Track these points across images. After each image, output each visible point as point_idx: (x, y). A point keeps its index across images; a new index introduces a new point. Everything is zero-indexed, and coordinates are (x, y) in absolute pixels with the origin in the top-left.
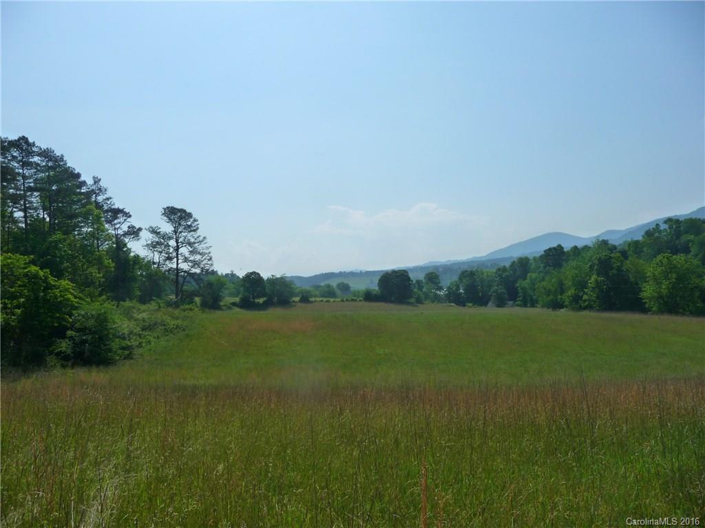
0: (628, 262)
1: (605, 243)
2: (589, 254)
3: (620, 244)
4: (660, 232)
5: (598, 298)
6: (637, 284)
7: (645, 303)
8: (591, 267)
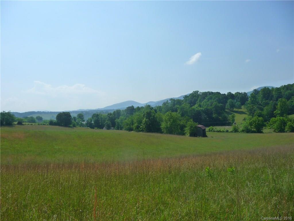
0: (157, 114)
1: (149, 106)
2: (144, 110)
3: (154, 107)
4: (168, 103)
5: (145, 127)
6: (160, 123)
7: (162, 130)
8: (144, 115)
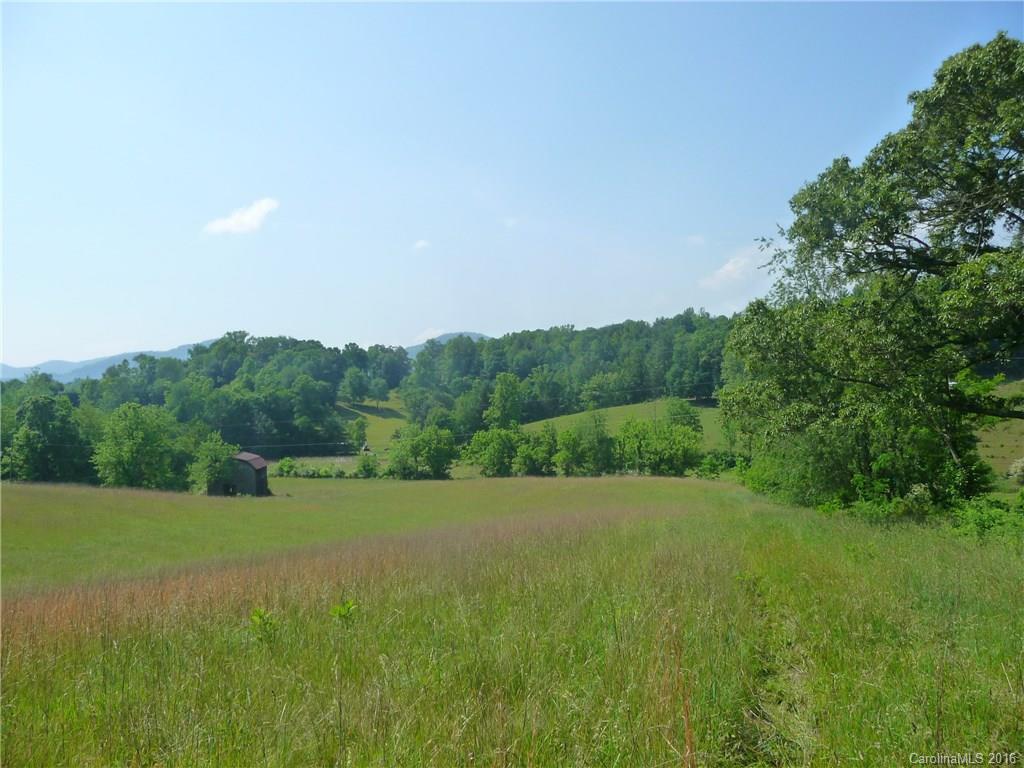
0: (78, 410)
1: (46, 379)
2: (20, 393)
3: (70, 383)
4: (128, 371)
5: (26, 461)
6: (89, 443)
7: (98, 471)
8: (21, 414)
